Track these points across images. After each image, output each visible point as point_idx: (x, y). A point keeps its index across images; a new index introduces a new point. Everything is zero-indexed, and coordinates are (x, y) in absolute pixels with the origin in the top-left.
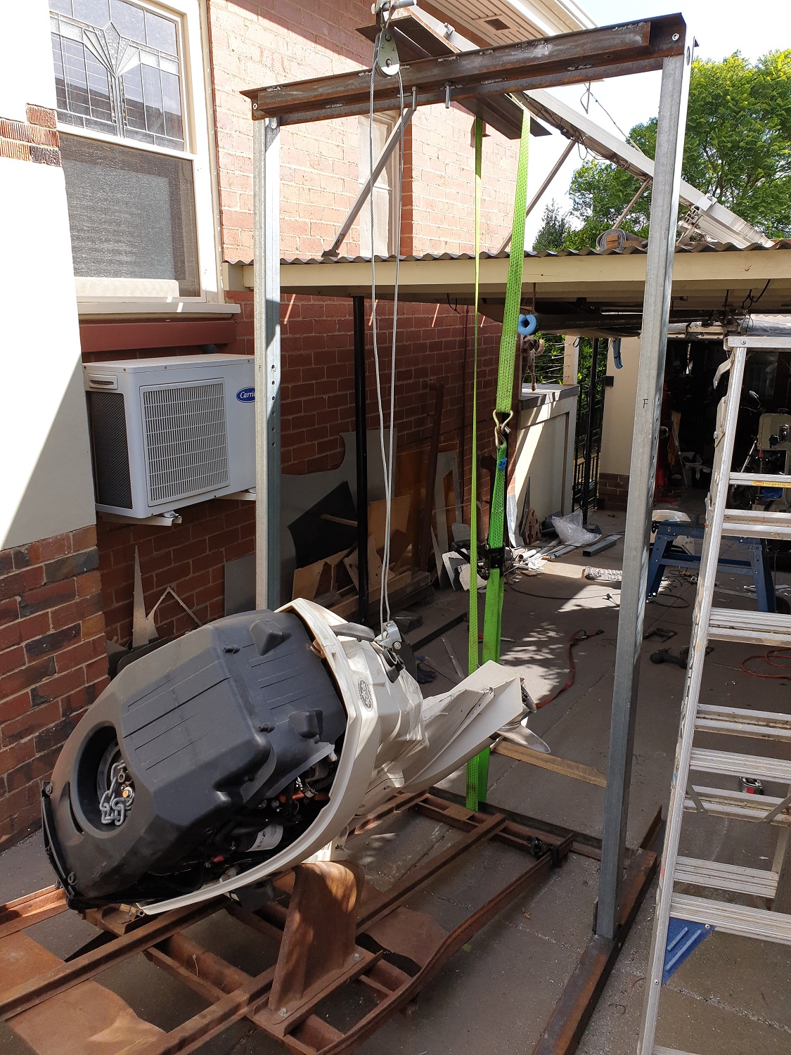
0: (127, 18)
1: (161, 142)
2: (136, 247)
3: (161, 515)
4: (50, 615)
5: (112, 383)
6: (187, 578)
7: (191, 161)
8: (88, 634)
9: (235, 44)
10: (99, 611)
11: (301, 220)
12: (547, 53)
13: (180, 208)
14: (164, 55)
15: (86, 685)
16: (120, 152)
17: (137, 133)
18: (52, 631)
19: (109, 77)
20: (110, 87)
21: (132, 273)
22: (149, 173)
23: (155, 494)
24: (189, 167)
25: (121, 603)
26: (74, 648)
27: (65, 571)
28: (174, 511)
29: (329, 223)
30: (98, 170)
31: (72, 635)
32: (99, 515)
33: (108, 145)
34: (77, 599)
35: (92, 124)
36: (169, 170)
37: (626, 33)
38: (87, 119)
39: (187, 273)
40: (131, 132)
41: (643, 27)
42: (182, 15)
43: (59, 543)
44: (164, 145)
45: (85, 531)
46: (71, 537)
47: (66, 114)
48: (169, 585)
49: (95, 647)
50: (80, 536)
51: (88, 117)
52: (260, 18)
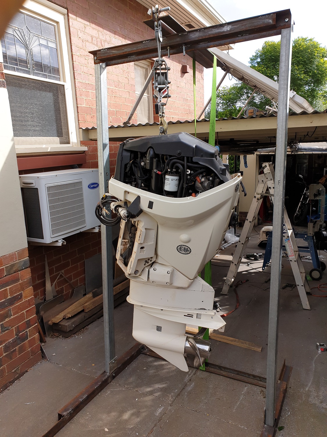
0: (33, 24)
1: (50, 77)
2: (40, 123)
3: (57, 241)
4: (8, 290)
5: (33, 184)
6: (69, 268)
7: (63, 85)
8: (26, 297)
9: (81, 35)
10: (30, 286)
11: (112, 110)
12: (229, 29)
13: (59, 106)
14: (50, 40)
15: (26, 320)
16: (32, 82)
17: (39, 74)
18: (9, 297)
19: (26, 49)
20: (27, 54)
21: (40, 134)
22: (45, 91)
23: (53, 232)
24: (63, 88)
25: (40, 281)
26: (20, 304)
27: (14, 269)
28: (62, 239)
29: (124, 111)
30: (23, 90)
31: (19, 298)
32: (29, 242)
33: (27, 79)
34: (21, 282)
35: (19, 70)
36: (54, 90)
37: (265, 19)
38: (17, 68)
39: (64, 134)
40: (37, 73)
41: (272, 16)
42: (57, 23)
43: (11, 257)
44: (51, 79)
45: (23, 250)
46: (17, 254)
47: (7, 66)
48: (60, 271)
49: (29, 303)
50: (21, 253)
51: (17, 67)
52: (91, 24)
